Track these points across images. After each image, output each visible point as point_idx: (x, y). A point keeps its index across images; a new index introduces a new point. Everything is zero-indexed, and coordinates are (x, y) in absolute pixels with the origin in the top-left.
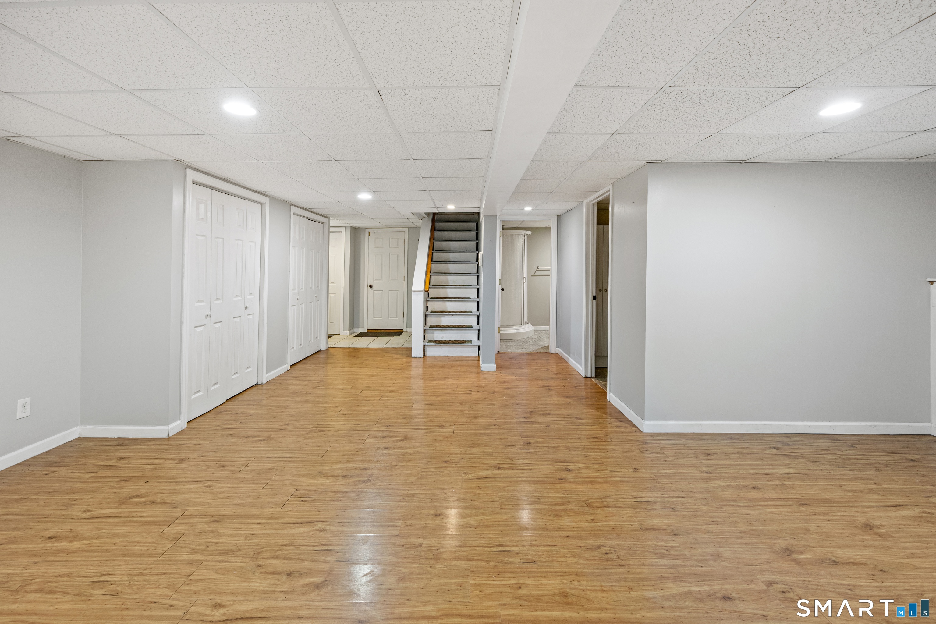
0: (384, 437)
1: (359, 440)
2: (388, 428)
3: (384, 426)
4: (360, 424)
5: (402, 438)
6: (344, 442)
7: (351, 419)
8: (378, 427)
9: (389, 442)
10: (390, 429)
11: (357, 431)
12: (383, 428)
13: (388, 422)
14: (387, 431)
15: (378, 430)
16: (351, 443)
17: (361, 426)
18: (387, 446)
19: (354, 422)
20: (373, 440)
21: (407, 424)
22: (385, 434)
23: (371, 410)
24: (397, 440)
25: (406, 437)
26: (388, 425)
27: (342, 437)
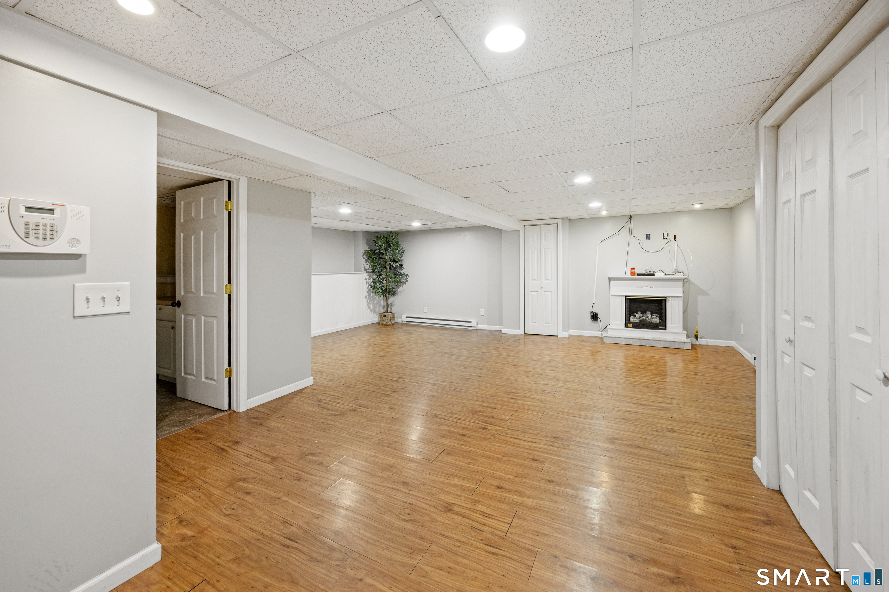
0: (493, 417)
1: (515, 420)
2: (485, 427)
3: (489, 430)
4: (515, 438)
5: (477, 413)
6: (529, 421)
7: (525, 448)
8: (495, 430)
9: (490, 412)
10: (484, 425)
11: (518, 429)
12: (490, 427)
13: (483, 435)
14: (488, 424)
15: (496, 427)
16: (523, 418)
17: (513, 435)
18: (492, 409)
19: (521, 443)
20: (504, 417)
21: (465, 426)
22: (491, 420)
23: (499, 460)
24: (483, 413)
25: (474, 414)
26: (484, 430)
27: (531, 425)
